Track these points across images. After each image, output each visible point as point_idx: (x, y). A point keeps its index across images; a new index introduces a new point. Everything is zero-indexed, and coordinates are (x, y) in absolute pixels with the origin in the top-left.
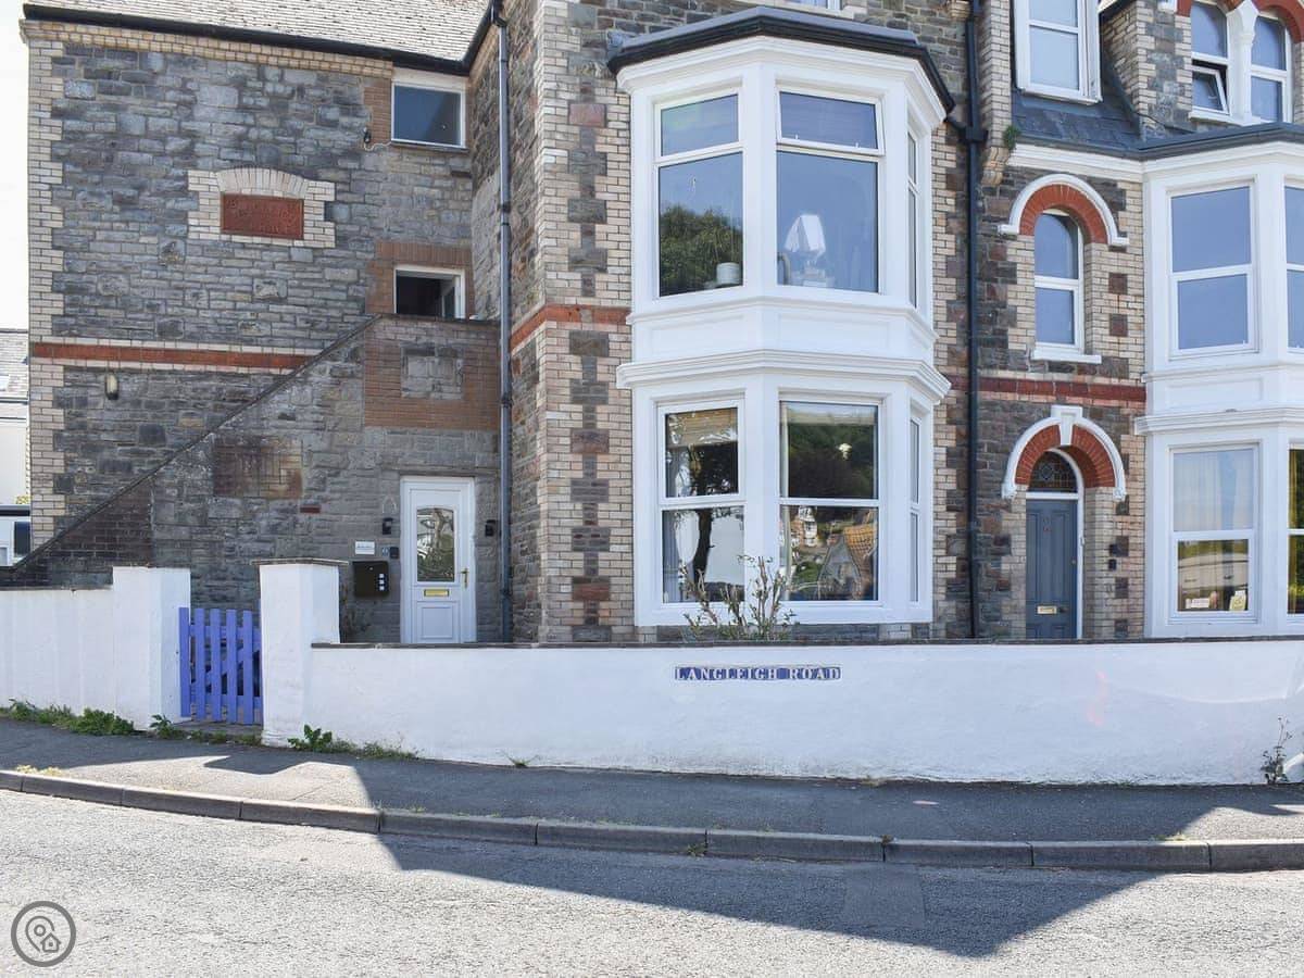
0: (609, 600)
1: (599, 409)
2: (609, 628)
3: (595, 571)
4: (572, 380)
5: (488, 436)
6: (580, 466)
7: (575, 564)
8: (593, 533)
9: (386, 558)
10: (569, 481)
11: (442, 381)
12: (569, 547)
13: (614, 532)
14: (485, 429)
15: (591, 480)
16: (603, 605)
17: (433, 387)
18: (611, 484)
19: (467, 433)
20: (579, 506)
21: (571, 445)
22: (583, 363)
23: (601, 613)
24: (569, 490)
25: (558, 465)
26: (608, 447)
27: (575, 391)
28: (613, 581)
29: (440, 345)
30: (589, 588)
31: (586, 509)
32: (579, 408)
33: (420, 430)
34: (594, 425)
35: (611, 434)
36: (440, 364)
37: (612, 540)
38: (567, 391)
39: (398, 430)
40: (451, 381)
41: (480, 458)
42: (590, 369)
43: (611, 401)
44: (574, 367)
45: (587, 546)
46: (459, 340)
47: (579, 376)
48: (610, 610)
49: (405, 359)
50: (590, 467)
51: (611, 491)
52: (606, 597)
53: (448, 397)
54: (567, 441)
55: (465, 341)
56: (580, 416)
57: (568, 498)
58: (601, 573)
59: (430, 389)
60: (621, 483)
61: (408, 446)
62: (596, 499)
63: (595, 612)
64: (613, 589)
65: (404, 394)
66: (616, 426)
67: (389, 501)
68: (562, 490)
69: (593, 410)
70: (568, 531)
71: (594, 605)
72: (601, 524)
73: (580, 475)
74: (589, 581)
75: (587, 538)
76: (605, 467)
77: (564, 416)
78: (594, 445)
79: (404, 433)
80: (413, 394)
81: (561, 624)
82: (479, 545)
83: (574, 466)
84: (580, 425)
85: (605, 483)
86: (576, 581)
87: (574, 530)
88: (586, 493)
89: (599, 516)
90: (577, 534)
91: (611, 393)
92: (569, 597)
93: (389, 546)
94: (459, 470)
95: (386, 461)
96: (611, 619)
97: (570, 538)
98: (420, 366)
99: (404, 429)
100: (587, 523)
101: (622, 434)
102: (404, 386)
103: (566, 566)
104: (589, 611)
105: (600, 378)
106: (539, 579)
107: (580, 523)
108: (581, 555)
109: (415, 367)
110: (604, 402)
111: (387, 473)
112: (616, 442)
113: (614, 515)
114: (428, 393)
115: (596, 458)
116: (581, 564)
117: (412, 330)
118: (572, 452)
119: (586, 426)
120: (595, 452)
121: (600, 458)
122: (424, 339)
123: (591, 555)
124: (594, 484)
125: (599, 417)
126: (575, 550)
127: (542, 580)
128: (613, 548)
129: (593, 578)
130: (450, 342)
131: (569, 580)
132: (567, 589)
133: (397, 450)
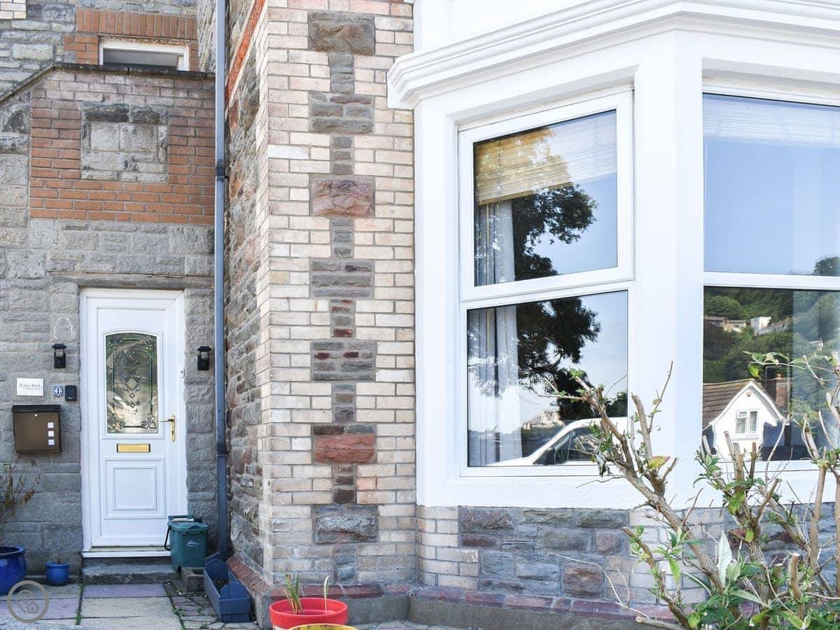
0: (375, 462)
1: (358, 141)
2: (373, 508)
3: (349, 414)
4: (311, 92)
5: (201, 232)
6: (326, 237)
7: (317, 403)
8: (346, 350)
9: (61, 401)
10: (306, 264)
11: (138, 156)
12: (306, 375)
13: (382, 349)
14: (197, 222)
15: (345, 262)
16: (364, 470)
17: (126, 165)
18: (379, 267)
19: (171, 227)
20: (324, 305)
21: (310, 202)
22: (330, 64)
23: (361, 484)
24: (306, 277)
25: (288, 236)
26: (373, 207)
27: (317, 112)
28: (381, 430)
29: (135, 107)
30: (340, 443)
31: (335, 310)
32: (325, 139)
33: (106, 224)
34: (348, 170)
35: (379, 183)
36: (134, 132)
37: (380, 362)
38: (305, 112)
39: (76, 223)
40: (151, 156)
41: (191, 262)
42: (342, 75)
43: (378, 128)
44: (316, 71)
45: (338, 372)
46: (162, 101)
47: (325, 86)
48: (376, 479)
49: (87, 127)
50: (342, 238)
51: (379, 280)
52: (369, 458)
53: (146, 178)
54: (304, 195)
55: (171, 102)
56: (326, 154)
57: (305, 291)
58: (361, 417)
59: (121, 167)
60: (396, 267)
61: (91, 245)
62: (353, 294)
63: (350, 481)
64: (382, 443)
65: (85, 174)
66: (385, 170)
67: (63, 322)
68: (295, 278)
69: (349, 144)
70: (305, 347)
71: (350, 470)
72: (362, 335)
73: (325, 252)
74: (340, 431)
75: (337, 360)
76: (368, 239)
77: (300, 154)
78: (349, 202)
79: (86, 228)
80: (96, 175)
81: (293, 503)
82: (189, 382)
83: (316, 237)
84: (325, 168)
85: (368, 267)
86: (319, 431)
87: (316, 345)
88: (336, 283)
89: (358, 323)
90: (321, 353)
91: (379, 115)
92: (307, 458)
93: (64, 385)
94: (161, 280)
95: (59, 267)
96: (377, 494)
97: (308, 358)
98: (107, 136)
99: (84, 224)
100: (339, 333)
101: (397, 184)
102: (84, 163)
103: (300, 405)
104: (341, 481)
105: (360, 90)
106: (259, 428)
107: (325, 334)
108: (326, 388)
109: (101, 136)
110: (367, 130)
111: (62, 285)
112: (388, 197)
113: (382, 320)
114: (119, 173)
115: (351, 224)
116: (327, 403)
117: (97, 87)
118: (311, 214)
119: (337, 170)
120: (350, 213)
121: (360, 223)
122: (114, 99)
123: (345, 387)
124: (350, 268)
125: (358, 155)
126: (317, 379)
127: (263, 430)
128: (381, 375)
129: (348, 426)
130: (151, 102)
131: (306, 430)
132: (303, 444)
133: (75, 253)
